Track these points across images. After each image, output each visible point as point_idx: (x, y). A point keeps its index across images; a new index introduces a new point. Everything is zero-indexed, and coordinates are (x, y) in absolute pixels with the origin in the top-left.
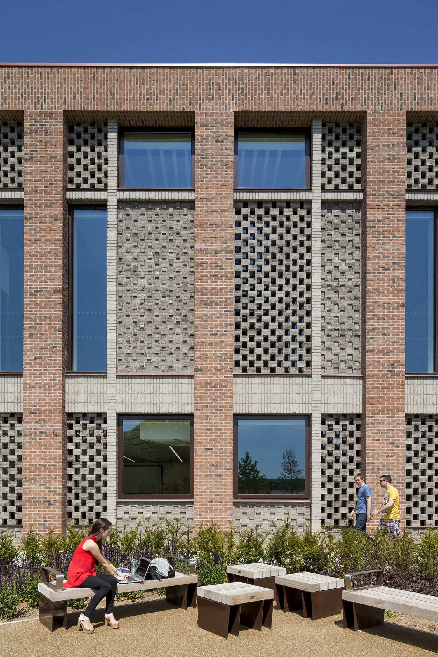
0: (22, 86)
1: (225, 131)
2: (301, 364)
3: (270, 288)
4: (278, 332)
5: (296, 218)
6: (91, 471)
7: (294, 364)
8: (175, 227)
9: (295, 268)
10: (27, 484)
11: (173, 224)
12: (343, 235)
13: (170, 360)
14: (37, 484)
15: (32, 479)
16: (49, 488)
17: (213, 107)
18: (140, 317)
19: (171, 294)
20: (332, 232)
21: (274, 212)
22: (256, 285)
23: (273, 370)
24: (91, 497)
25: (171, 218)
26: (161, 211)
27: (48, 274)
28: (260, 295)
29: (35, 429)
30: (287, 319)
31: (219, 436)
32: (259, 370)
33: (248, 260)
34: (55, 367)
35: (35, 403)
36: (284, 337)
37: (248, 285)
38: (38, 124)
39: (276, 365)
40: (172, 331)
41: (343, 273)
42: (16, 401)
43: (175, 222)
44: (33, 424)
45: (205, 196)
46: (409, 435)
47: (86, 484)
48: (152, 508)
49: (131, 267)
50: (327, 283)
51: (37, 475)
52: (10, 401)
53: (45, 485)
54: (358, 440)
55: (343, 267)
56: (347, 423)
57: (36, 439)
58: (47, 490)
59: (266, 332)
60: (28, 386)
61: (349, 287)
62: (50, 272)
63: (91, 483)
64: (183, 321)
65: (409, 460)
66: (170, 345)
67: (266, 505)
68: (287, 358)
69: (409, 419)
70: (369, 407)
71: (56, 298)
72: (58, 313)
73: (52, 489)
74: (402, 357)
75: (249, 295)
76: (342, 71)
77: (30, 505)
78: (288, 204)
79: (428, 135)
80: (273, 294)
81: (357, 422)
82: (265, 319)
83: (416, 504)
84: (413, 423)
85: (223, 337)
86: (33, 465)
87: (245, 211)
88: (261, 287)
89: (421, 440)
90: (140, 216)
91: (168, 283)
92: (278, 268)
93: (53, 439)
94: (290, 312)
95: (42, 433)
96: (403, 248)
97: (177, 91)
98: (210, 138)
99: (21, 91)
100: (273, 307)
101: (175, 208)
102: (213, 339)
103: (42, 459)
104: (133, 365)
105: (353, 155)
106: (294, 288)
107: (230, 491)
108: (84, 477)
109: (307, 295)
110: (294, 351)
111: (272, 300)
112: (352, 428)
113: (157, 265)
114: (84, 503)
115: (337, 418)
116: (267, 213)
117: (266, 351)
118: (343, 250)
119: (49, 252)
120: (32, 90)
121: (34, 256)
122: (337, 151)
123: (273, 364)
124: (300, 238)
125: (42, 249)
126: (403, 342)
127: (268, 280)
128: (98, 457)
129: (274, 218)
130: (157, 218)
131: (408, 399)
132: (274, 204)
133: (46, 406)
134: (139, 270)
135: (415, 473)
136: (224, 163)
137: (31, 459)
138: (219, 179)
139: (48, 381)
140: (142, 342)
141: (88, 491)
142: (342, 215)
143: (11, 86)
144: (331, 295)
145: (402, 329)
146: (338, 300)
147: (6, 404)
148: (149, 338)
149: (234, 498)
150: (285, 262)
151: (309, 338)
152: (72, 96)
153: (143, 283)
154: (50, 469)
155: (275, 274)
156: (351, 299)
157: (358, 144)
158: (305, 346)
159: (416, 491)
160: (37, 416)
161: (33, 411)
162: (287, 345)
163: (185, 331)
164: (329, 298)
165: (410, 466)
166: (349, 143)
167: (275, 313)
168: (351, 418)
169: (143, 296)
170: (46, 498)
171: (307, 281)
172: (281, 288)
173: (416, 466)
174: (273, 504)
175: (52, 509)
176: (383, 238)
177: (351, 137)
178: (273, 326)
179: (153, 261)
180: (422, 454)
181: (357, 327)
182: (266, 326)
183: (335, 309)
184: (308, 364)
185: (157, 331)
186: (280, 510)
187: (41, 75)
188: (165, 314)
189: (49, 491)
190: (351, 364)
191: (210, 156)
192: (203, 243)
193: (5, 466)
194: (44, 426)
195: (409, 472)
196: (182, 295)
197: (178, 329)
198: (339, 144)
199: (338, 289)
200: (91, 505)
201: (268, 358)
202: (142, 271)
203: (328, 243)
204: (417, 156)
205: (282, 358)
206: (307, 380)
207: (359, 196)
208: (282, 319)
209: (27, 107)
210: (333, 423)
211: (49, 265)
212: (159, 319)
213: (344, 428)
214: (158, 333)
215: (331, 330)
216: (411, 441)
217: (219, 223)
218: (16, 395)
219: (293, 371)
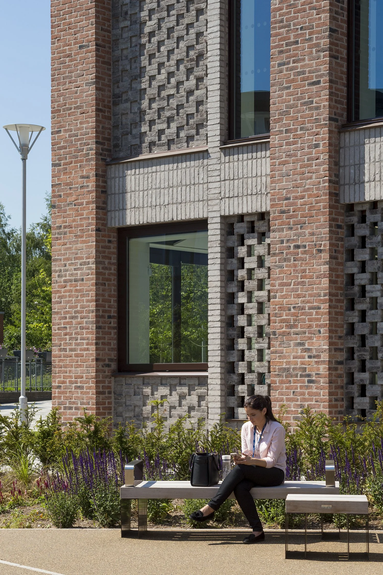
10: (276, 343)
14: (292, 343)
15: (283, 334)
16: (309, 350)
29: (288, 241)
34: (317, 120)
35: (288, 192)
42: (263, 191)
51: (292, 327)
52: (254, 191)
53: (303, 344)
57: (289, 260)
58: (306, 354)
60: (277, 162)
73: (314, 353)
77: (282, 382)
93: (315, 258)
95: (299, 247)
103: (298, 296)
133: (303, 197)
137: (282, 297)
139: (306, 150)
147: (249, 197)
154: (311, 314)
160: (291, 217)
161: (284, 208)
170: (305, 369)
175: (314, 390)
189: (310, 357)
194: (301, 234)
218: (264, 179)
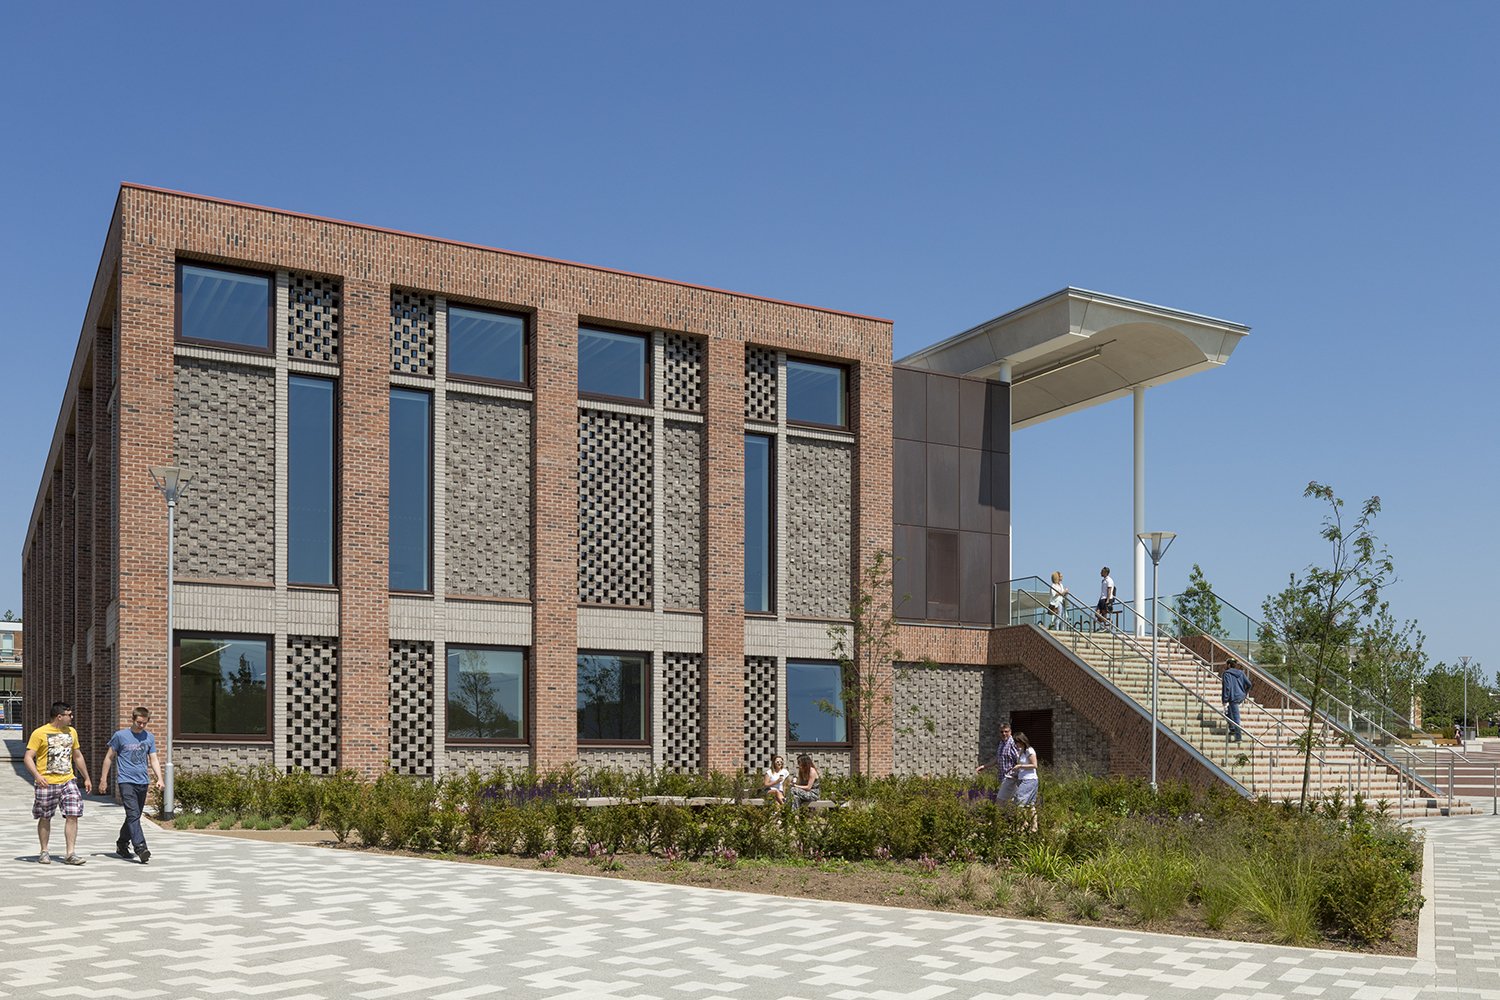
0: (342, 247)
1: (568, 334)
2: (642, 596)
3: (610, 509)
4: (619, 559)
5: (637, 434)
6: (413, 710)
7: (635, 595)
8: (508, 428)
9: (636, 489)
10: (348, 724)
11: (507, 424)
12: (684, 457)
13: (504, 582)
14: (360, 724)
15: (354, 718)
16: (372, 729)
17: (556, 306)
18: (469, 530)
19: (504, 506)
20: (672, 453)
21: (615, 424)
22: (596, 504)
23: (613, 601)
24: (413, 740)
25: (503, 417)
26: (494, 408)
27: (372, 475)
28: (599, 515)
29: (356, 659)
30: (628, 545)
31: (563, 675)
32: (599, 600)
33: (588, 475)
34: (380, 586)
36: (625, 564)
37: (587, 503)
38: (361, 295)
39: (616, 596)
40: (505, 549)
41: (683, 499)
42: (325, 623)
43: (509, 423)
44: (354, 653)
45: (547, 404)
46: (746, 676)
47: (406, 725)
48: (484, 755)
49: (459, 469)
50: (668, 508)
51: (360, 714)
52: (318, 622)
53: (369, 725)
54: (698, 681)
55: (684, 492)
56: (688, 662)
57: (358, 671)
58: (371, 732)
59: (606, 557)
60: (348, 607)
61: (690, 514)
62: (375, 472)
63: (413, 724)
64: (518, 538)
65: (746, 703)
66: (504, 565)
67: (607, 751)
68: (628, 588)
69: (748, 660)
70: (711, 648)
71: (383, 505)
72: (384, 522)
73: (377, 731)
74: (742, 597)
75: (589, 515)
76: (686, 290)
78: (629, 417)
79: (764, 362)
80: (614, 516)
81: (697, 662)
82: (605, 543)
83: (753, 751)
84: (751, 664)
85: (567, 563)
86: (354, 702)
87: (585, 419)
88: (600, 507)
89: (758, 683)
90: (469, 411)
91: (501, 493)
92: (618, 486)
93: (378, 672)
94: (630, 537)
95: (365, 663)
96: (743, 484)
97: (518, 282)
98: (553, 340)
99: (341, 253)
100: (614, 530)
101: (509, 406)
102: (557, 565)
103: (366, 695)
104: (460, 585)
105: (692, 372)
106: (635, 511)
107: (575, 736)
108: (404, 717)
109: (648, 520)
110: (635, 581)
111: (612, 522)
112: (692, 668)
113: (488, 470)
114: (404, 748)
115: (678, 657)
116: (607, 424)
117: (606, 579)
118: (683, 473)
119: (373, 449)
120: (354, 254)
121: (355, 451)
122: (678, 365)
123: (613, 594)
124: (641, 456)
125: (365, 444)
126: (743, 581)
127: (608, 500)
128: (421, 693)
129: (614, 431)
130: (489, 416)
131: (747, 640)
132: (615, 415)
133: (369, 632)
134: (468, 474)
135: (752, 717)
136: (568, 370)
137: (352, 694)
138: (562, 387)
139: (371, 603)
140: (471, 559)
141: (409, 734)
142: (682, 435)
143: (329, 244)
144: (673, 522)
145: (742, 568)
146: (679, 528)
148: (480, 555)
149: (578, 744)
150: (625, 481)
151: (650, 567)
152: (402, 269)
153: (472, 489)
154: (375, 706)
155: (615, 494)
156: (691, 528)
157: (698, 360)
158: (646, 576)
159: (753, 737)
160: (359, 643)
161: (353, 637)
162: (628, 574)
163: (520, 550)
164: (670, 525)
165: (748, 711)
166: (689, 358)
167: (615, 537)
168: (691, 657)
169: (473, 504)
170: (370, 741)
171: (648, 505)
172: (621, 509)
173: (753, 710)
174: (614, 751)
175: (377, 754)
176: (725, 471)
177: (691, 352)
178: (614, 551)
179: (484, 465)
180: (759, 697)
181: (697, 559)
182: (606, 551)
183: (676, 536)
184: (650, 596)
185: (488, 547)
186: (620, 757)
187: (365, 238)
188: (497, 529)
189: (374, 734)
190: (692, 599)
191: (553, 360)
192: (546, 457)
193: (308, 702)
194: (366, 656)
195: (746, 717)
196: (516, 508)
197: (512, 548)
198: (680, 357)
199: (679, 516)
200: (412, 750)
201: (607, 586)
202: (473, 476)
203: (669, 465)
204: (753, 381)
205: (622, 588)
206: (648, 615)
207: (700, 419)
208: (622, 544)
209: (348, 273)
210: (674, 662)
211: (373, 465)
212: (490, 534)
213: (685, 667)
214: (489, 550)
215: (672, 560)
216: (748, 684)
217: (562, 437)
218: (326, 615)
219: (634, 603)
